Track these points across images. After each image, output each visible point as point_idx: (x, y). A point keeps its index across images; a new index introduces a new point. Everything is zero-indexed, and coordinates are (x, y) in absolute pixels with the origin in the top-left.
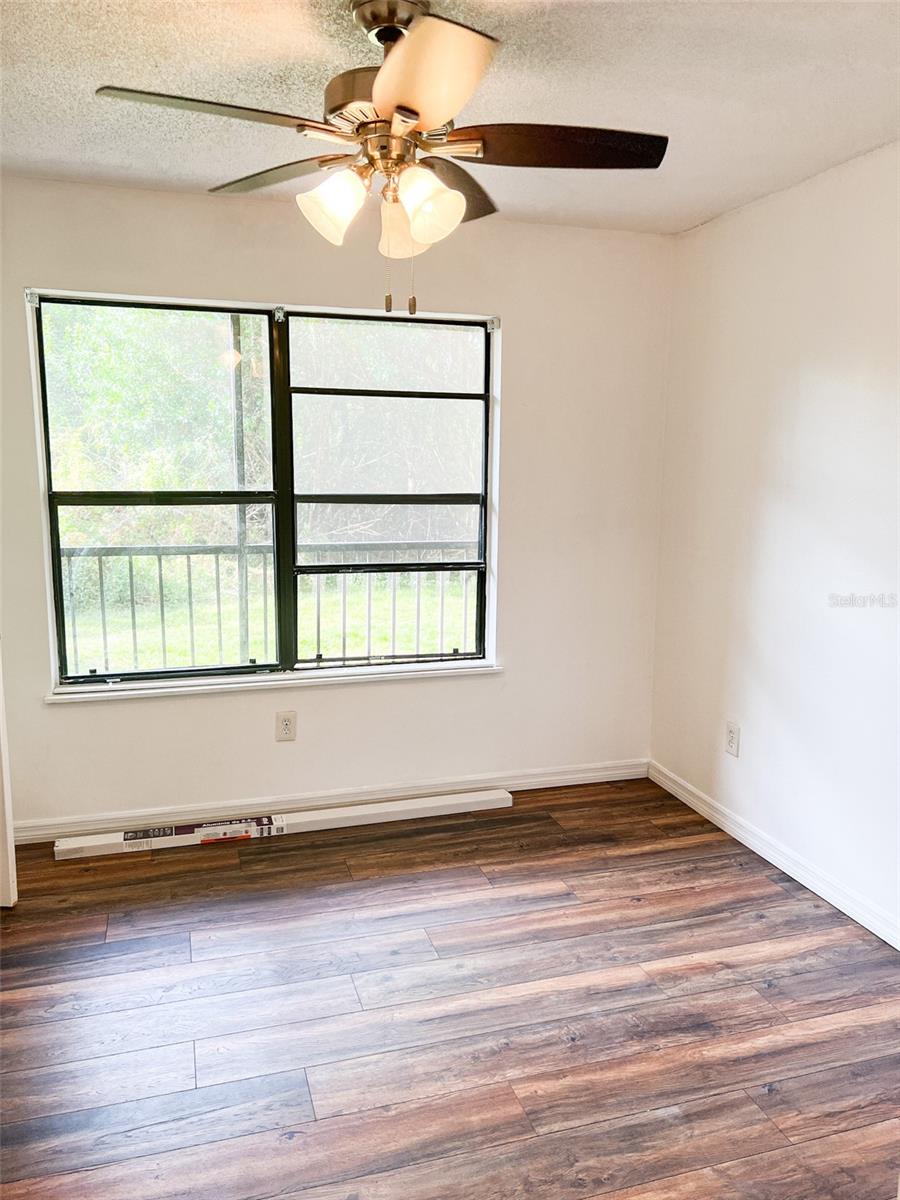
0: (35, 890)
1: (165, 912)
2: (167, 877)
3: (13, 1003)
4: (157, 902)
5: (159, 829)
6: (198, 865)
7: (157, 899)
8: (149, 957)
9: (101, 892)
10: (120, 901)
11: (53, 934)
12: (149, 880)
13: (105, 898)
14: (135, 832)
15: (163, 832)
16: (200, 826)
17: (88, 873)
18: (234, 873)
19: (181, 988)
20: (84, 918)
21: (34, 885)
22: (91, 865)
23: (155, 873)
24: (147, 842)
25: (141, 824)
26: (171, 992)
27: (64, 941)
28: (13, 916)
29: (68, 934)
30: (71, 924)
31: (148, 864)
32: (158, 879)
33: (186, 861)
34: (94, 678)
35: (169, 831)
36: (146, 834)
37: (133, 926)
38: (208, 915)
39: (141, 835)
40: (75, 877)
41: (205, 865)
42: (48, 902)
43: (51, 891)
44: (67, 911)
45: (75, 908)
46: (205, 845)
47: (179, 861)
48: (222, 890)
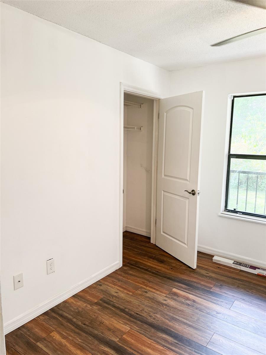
0: (203, 267)
1: (232, 290)
2: (239, 280)
3: (179, 294)
4: (232, 286)
5: (245, 264)
6: (252, 281)
7: (232, 285)
8: (219, 301)
9: (219, 276)
10: (222, 281)
11: (199, 281)
12: (234, 278)
13: (218, 278)
14: (237, 262)
15: (246, 266)
16: (259, 268)
17: (219, 269)
18: (262, 289)
19: (221, 315)
20: (210, 281)
21: (203, 266)
22: (221, 267)
23: (237, 277)
24: (239, 267)
25: (241, 261)
26: (218, 315)
27: (201, 284)
28: (194, 272)
29: (203, 283)
30: (205, 281)
31: (237, 274)
32: (236, 279)
33: (249, 278)
34: (235, 211)
35: (248, 266)
36: (240, 264)
37: (220, 290)
38: (244, 298)
39: (239, 264)
40: (215, 268)
41: (255, 282)
42: (203, 272)
43: (206, 269)
44: (206, 276)
45: (209, 277)
46: (258, 275)
47: (246, 277)
48: (254, 292)
